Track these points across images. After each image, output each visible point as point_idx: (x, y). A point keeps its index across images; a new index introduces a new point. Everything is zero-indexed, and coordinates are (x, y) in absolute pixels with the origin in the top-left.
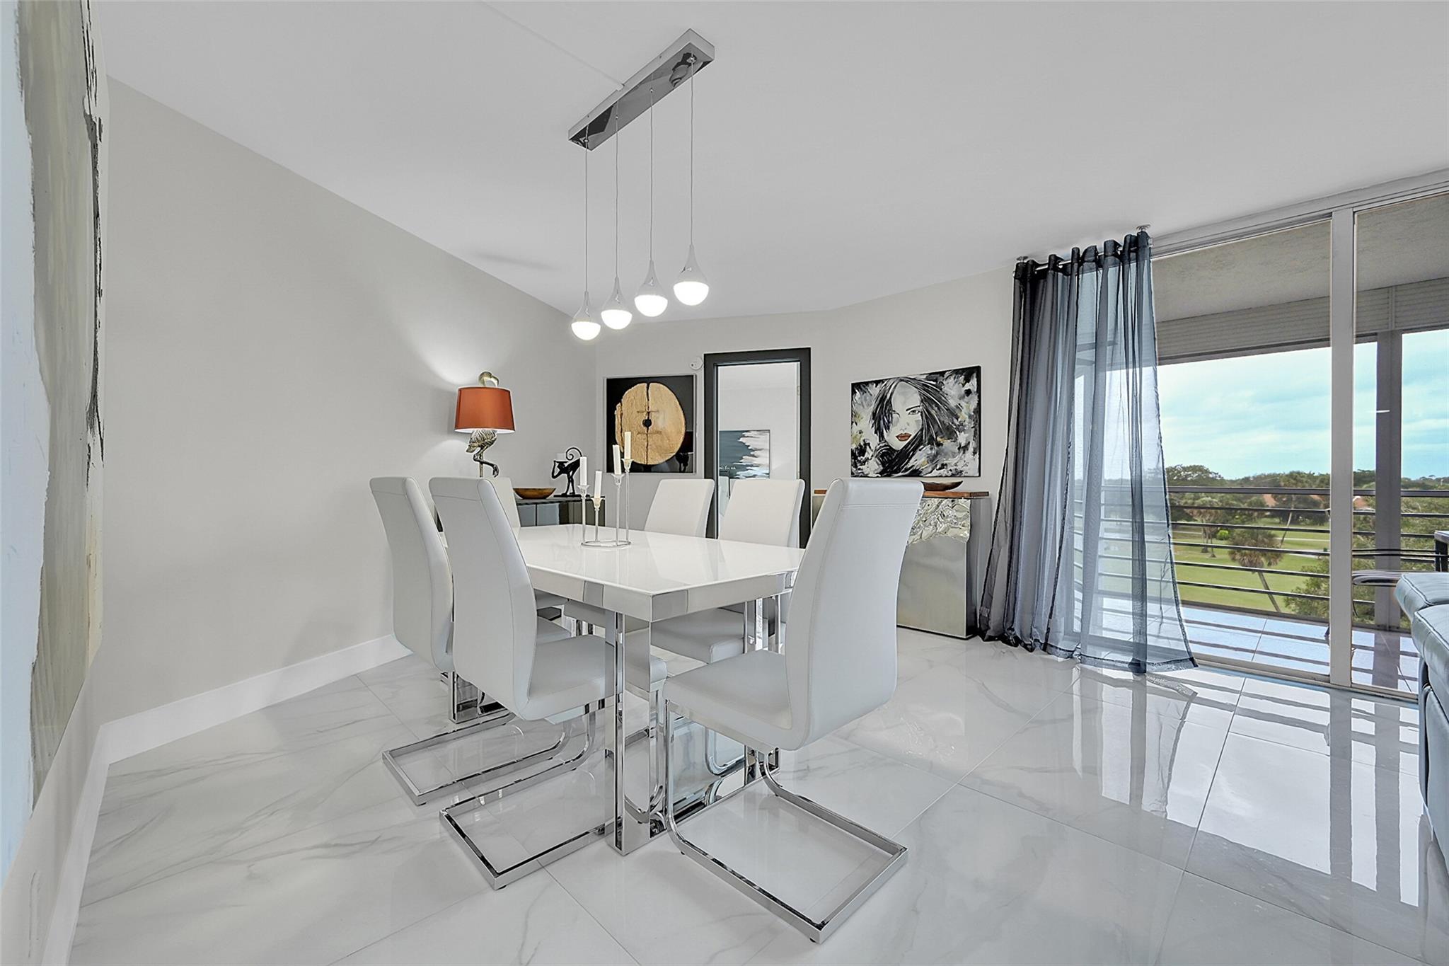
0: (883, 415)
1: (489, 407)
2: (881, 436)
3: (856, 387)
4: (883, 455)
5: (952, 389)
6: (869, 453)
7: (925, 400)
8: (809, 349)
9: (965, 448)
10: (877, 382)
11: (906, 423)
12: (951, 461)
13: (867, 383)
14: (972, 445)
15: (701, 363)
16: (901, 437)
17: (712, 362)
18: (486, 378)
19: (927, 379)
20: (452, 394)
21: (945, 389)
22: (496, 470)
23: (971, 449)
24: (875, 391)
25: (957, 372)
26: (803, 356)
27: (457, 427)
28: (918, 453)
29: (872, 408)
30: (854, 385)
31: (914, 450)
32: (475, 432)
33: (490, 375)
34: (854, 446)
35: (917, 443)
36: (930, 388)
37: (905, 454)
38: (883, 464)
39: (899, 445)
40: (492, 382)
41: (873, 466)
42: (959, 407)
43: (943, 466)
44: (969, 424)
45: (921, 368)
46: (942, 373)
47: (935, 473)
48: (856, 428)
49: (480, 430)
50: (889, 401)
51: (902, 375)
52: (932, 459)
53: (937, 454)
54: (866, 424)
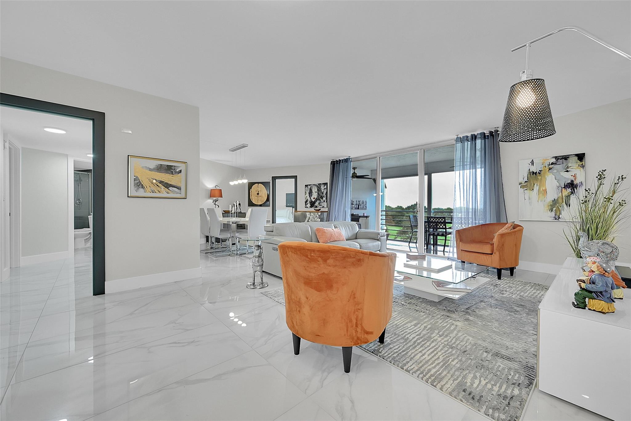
0: (311, 193)
1: (217, 193)
2: (310, 198)
3: (306, 186)
4: (311, 202)
5: (322, 187)
6: (308, 202)
7: (318, 190)
8: (297, 176)
9: (324, 201)
10: (310, 185)
11: (315, 195)
12: (322, 204)
13: (308, 185)
14: (326, 200)
15: (271, 179)
16: (314, 198)
17: (274, 179)
18: (216, 187)
19: (318, 185)
20: (209, 190)
21: (321, 187)
22: (219, 206)
23: (325, 202)
24: (309, 187)
25: (323, 184)
26: (295, 177)
27: (210, 197)
28: (317, 202)
29: (309, 191)
30: (306, 185)
31: (316, 202)
32: (214, 198)
33: (217, 186)
34: (305, 200)
35: (317, 200)
36: (319, 186)
37: (314, 202)
38: (311, 204)
39: (313, 200)
40: (218, 188)
41: (309, 205)
42: (323, 192)
43: (321, 205)
44: (325, 196)
45: (317, 183)
46: (321, 184)
47: (320, 207)
48: (306, 196)
49: (215, 198)
50: (312, 190)
51: (314, 184)
52: (319, 203)
53: (320, 202)
54: (308, 195)
